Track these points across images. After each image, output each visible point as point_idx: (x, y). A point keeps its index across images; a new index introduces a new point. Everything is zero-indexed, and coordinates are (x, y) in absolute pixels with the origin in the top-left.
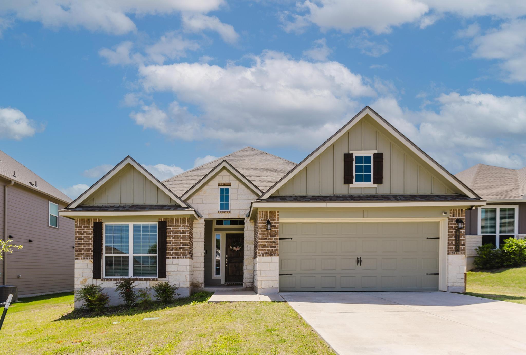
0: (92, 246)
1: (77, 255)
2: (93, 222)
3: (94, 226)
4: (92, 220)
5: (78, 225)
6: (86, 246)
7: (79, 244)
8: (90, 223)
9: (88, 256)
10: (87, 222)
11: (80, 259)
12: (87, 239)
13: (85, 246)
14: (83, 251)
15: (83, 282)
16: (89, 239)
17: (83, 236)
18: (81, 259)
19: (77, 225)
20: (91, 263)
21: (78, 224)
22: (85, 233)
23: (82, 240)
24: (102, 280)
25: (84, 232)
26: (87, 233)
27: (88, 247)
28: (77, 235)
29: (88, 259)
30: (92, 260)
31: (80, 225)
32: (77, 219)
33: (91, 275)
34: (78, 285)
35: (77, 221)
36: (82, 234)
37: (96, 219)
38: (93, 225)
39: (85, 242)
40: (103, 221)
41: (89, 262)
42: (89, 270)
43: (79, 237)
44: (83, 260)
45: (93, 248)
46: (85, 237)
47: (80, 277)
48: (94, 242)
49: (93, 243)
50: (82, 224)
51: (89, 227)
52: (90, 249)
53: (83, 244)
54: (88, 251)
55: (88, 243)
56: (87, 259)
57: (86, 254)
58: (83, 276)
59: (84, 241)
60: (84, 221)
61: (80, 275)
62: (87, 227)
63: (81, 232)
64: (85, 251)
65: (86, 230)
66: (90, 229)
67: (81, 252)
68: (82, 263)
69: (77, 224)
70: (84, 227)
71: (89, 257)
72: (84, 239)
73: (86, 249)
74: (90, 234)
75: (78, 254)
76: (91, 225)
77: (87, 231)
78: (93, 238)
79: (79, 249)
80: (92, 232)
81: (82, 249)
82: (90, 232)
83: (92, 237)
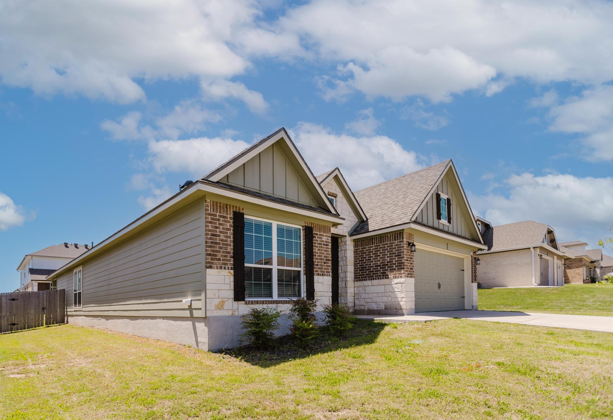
0: (231, 249)
1: (210, 261)
2: (232, 210)
3: (233, 218)
4: (230, 208)
5: (211, 212)
6: (223, 247)
7: (212, 242)
8: (228, 212)
9: (225, 264)
10: (223, 209)
11: (214, 268)
12: (224, 236)
13: (221, 248)
14: (219, 255)
15: (219, 305)
16: (227, 237)
17: (218, 230)
18: (216, 269)
19: (210, 210)
20: (231, 275)
21: (212, 209)
22: (221, 227)
23: (217, 237)
24: (246, 304)
25: (220, 224)
26: (224, 227)
27: (225, 250)
28: (210, 228)
29: (227, 268)
30: (232, 271)
31: (213, 211)
32: (209, 201)
33: (231, 294)
34: (212, 310)
35: (209, 204)
36: (216, 228)
37: (236, 207)
38: (232, 216)
39: (222, 240)
40: (244, 212)
41: (228, 274)
42: (227, 287)
43: (212, 232)
44: (219, 270)
45: (232, 251)
46: (221, 232)
47: (215, 297)
48: (234, 242)
49: (232, 244)
50: (217, 212)
51: (227, 218)
52: (229, 253)
53: (219, 244)
54: (225, 256)
55: (226, 244)
56: (225, 269)
57: (222, 260)
58: (219, 297)
59: (220, 240)
60: (220, 207)
61: (215, 295)
62: (224, 217)
63: (216, 223)
64: (222, 256)
65: (223, 221)
66: (228, 222)
67: (215, 256)
68: (218, 275)
69: (209, 208)
70: (220, 216)
71: (228, 265)
72: (219, 236)
73: (223, 252)
74: (227, 229)
75: (212, 259)
76: (230, 215)
77: (224, 224)
78: (232, 236)
79: (213, 251)
80: (230, 226)
81: (217, 251)
82: (228, 225)
83: (230, 233)
